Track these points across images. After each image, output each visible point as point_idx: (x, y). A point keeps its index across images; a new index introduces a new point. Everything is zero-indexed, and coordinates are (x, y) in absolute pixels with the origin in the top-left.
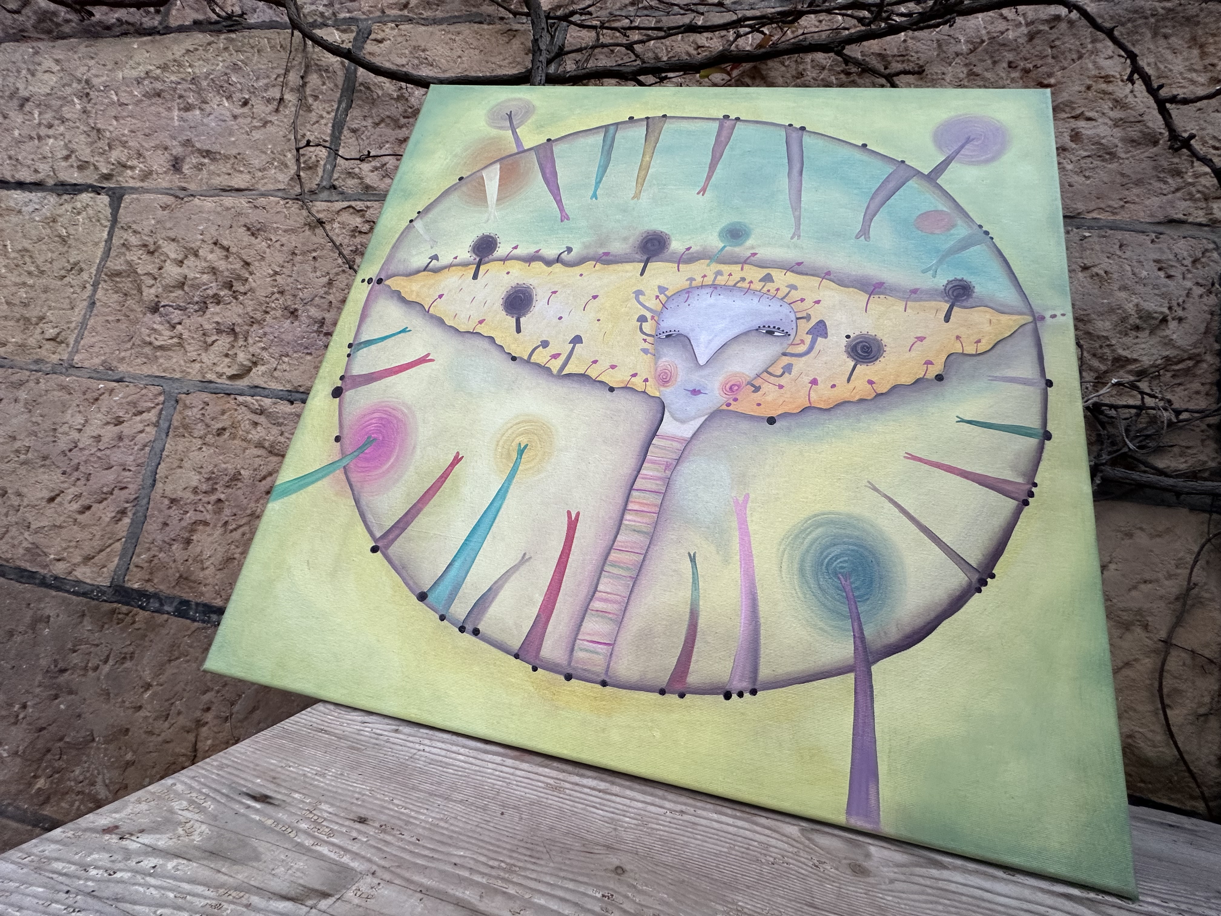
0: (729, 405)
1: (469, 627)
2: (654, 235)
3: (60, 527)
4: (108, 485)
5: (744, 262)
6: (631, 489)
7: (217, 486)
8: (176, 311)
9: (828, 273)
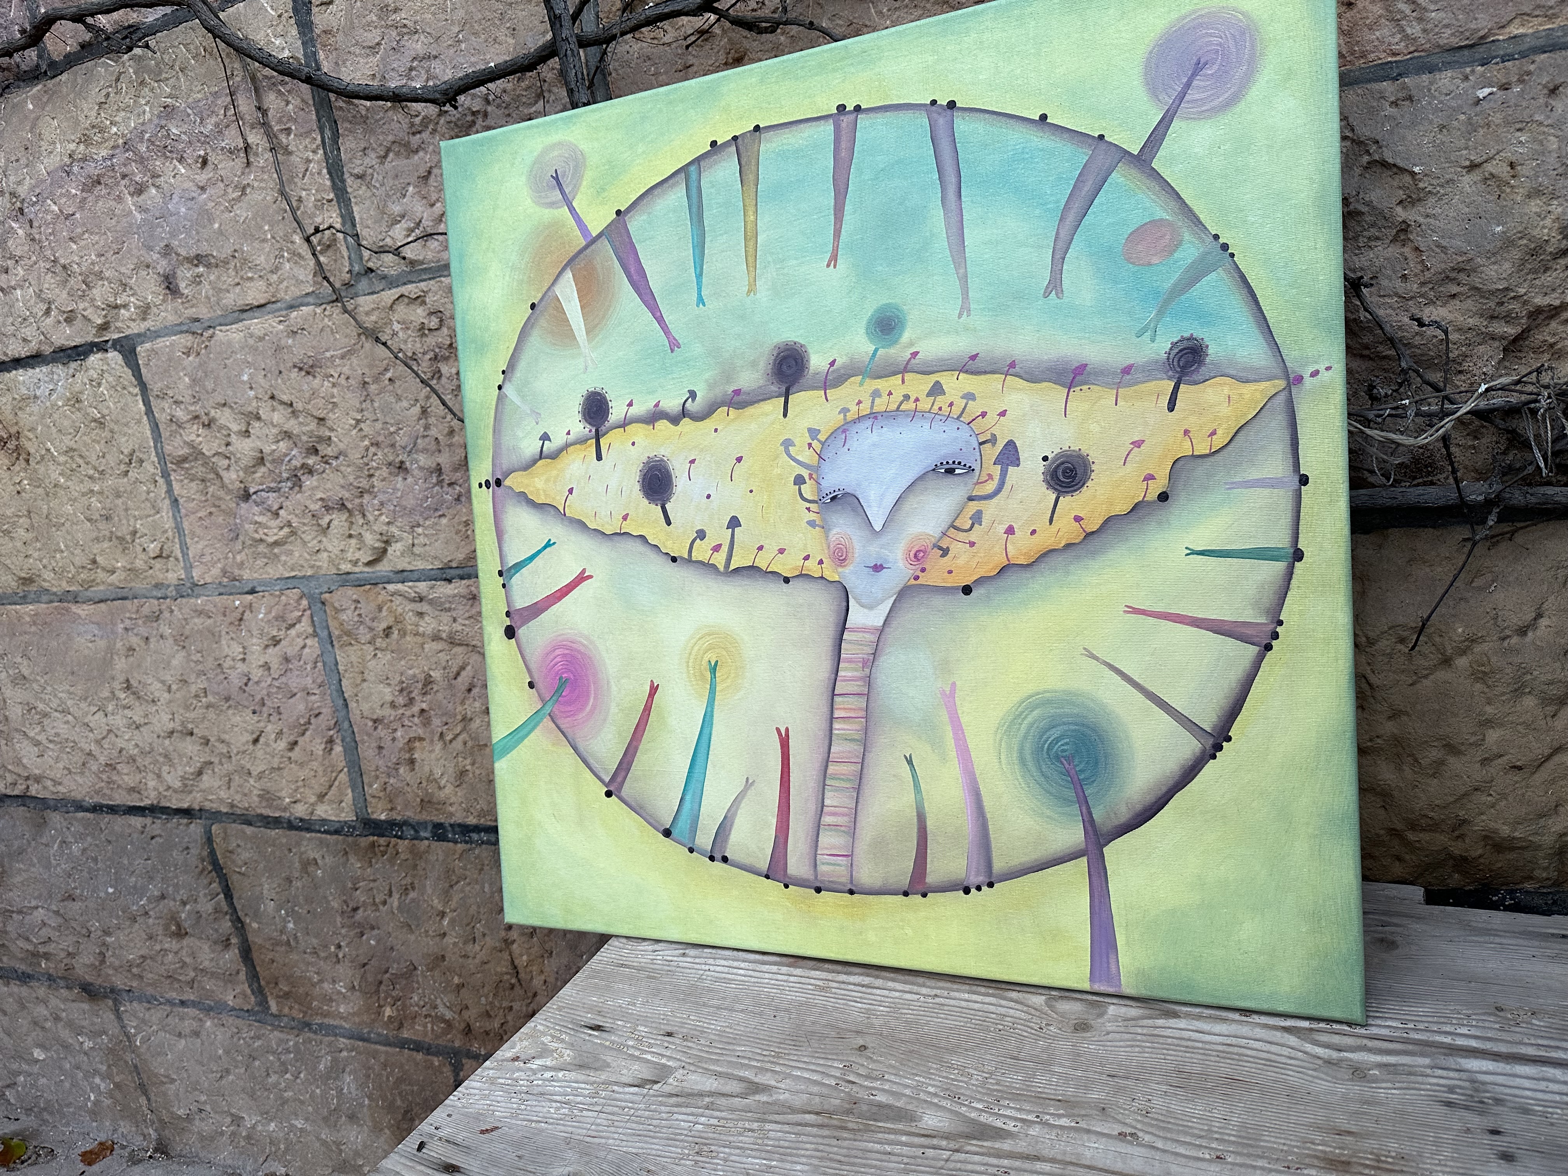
0: (916, 578)
1: (718, 855)
2: (788, 350)
3: (279, 769)
4: (302, 716)
5: (905, 369)
6: (833, 695)
7: (413, 695)
8: (270, 494)
9: (1012, 365)
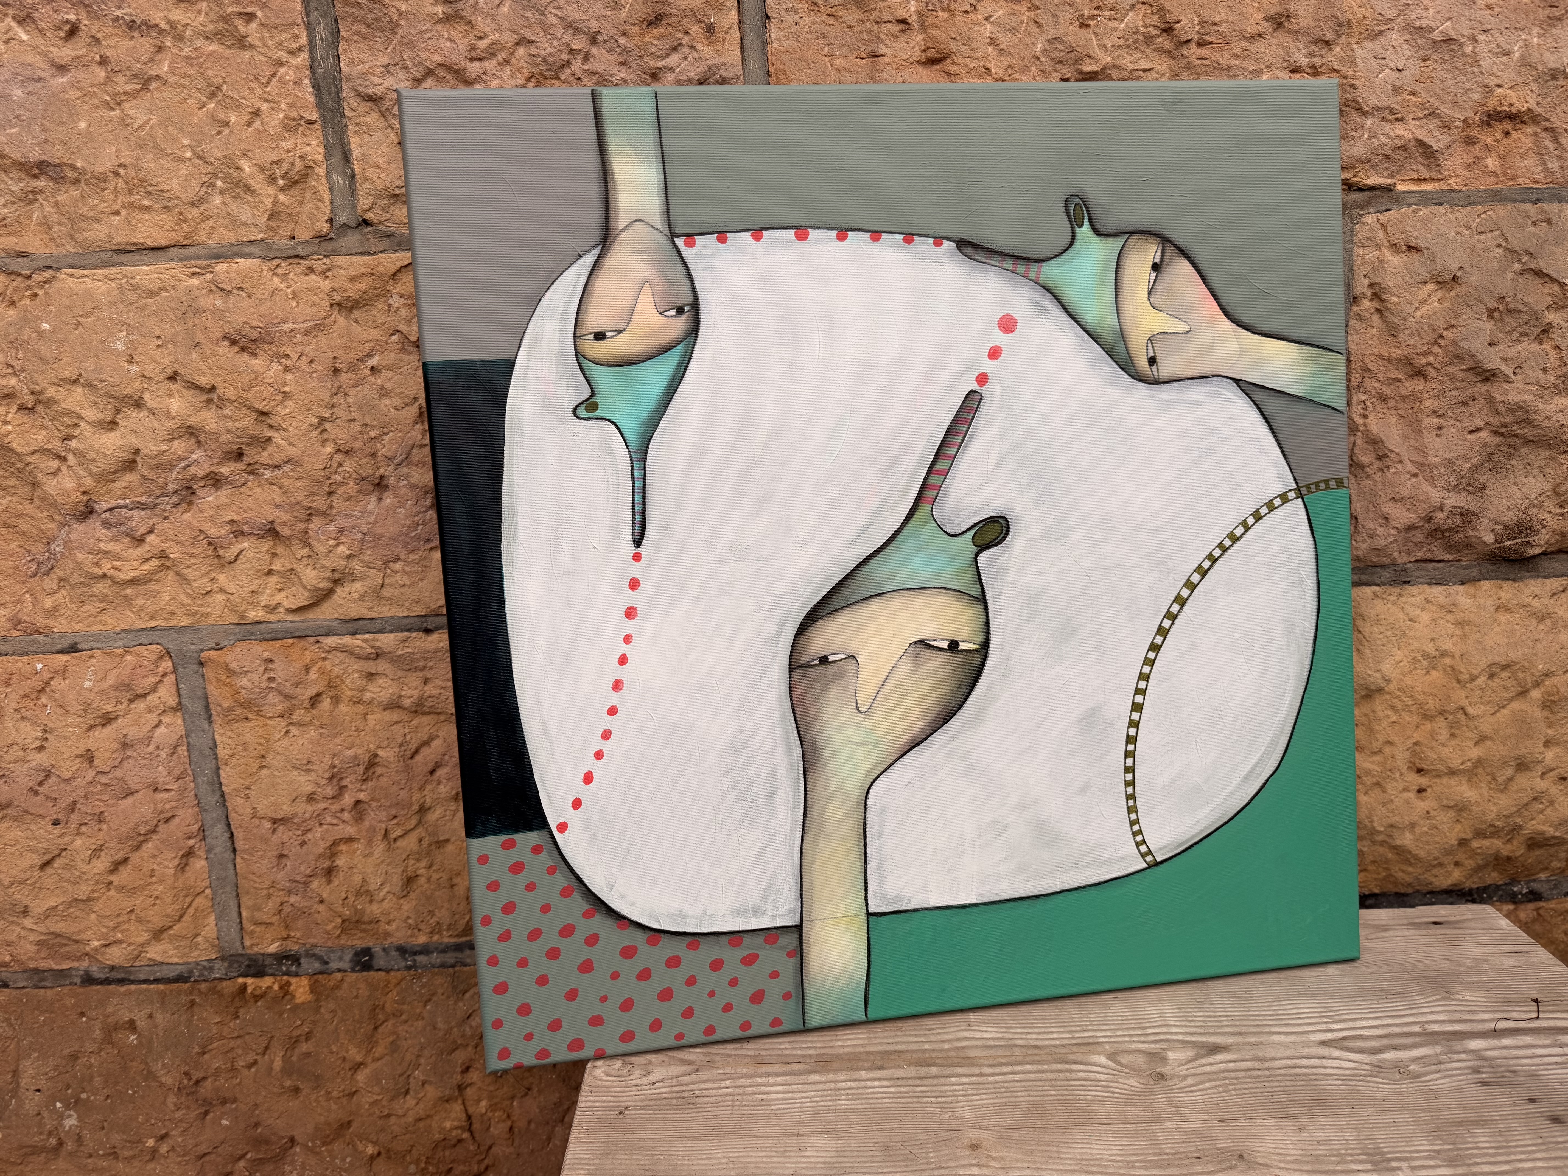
3: (87, 900)
4: (146, 823)
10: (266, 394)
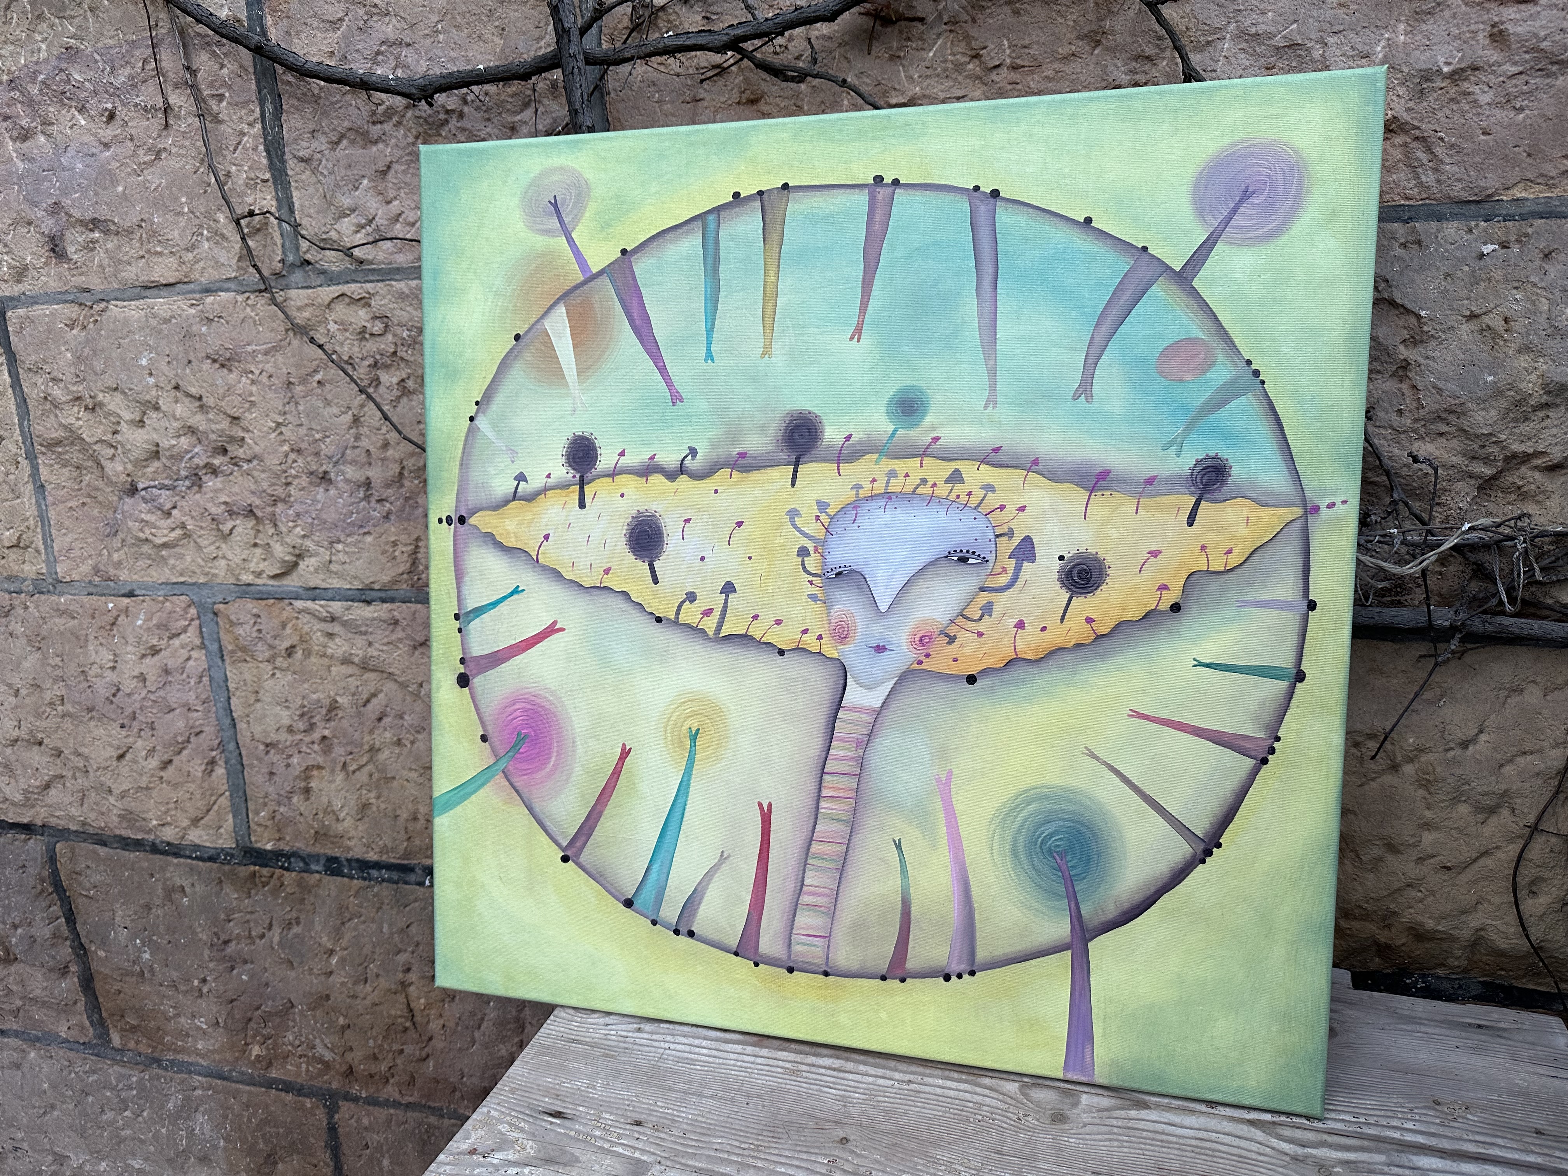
0: (920, 663)
1: (683, 929)
2: (801, 418)
3: (148, 788)
4: (181, 734)
5: (924, 453)
6: (823, 773)
7: (314, 720)
8: (162, 491)
9: (1036, 462)
10: (236, 403)
